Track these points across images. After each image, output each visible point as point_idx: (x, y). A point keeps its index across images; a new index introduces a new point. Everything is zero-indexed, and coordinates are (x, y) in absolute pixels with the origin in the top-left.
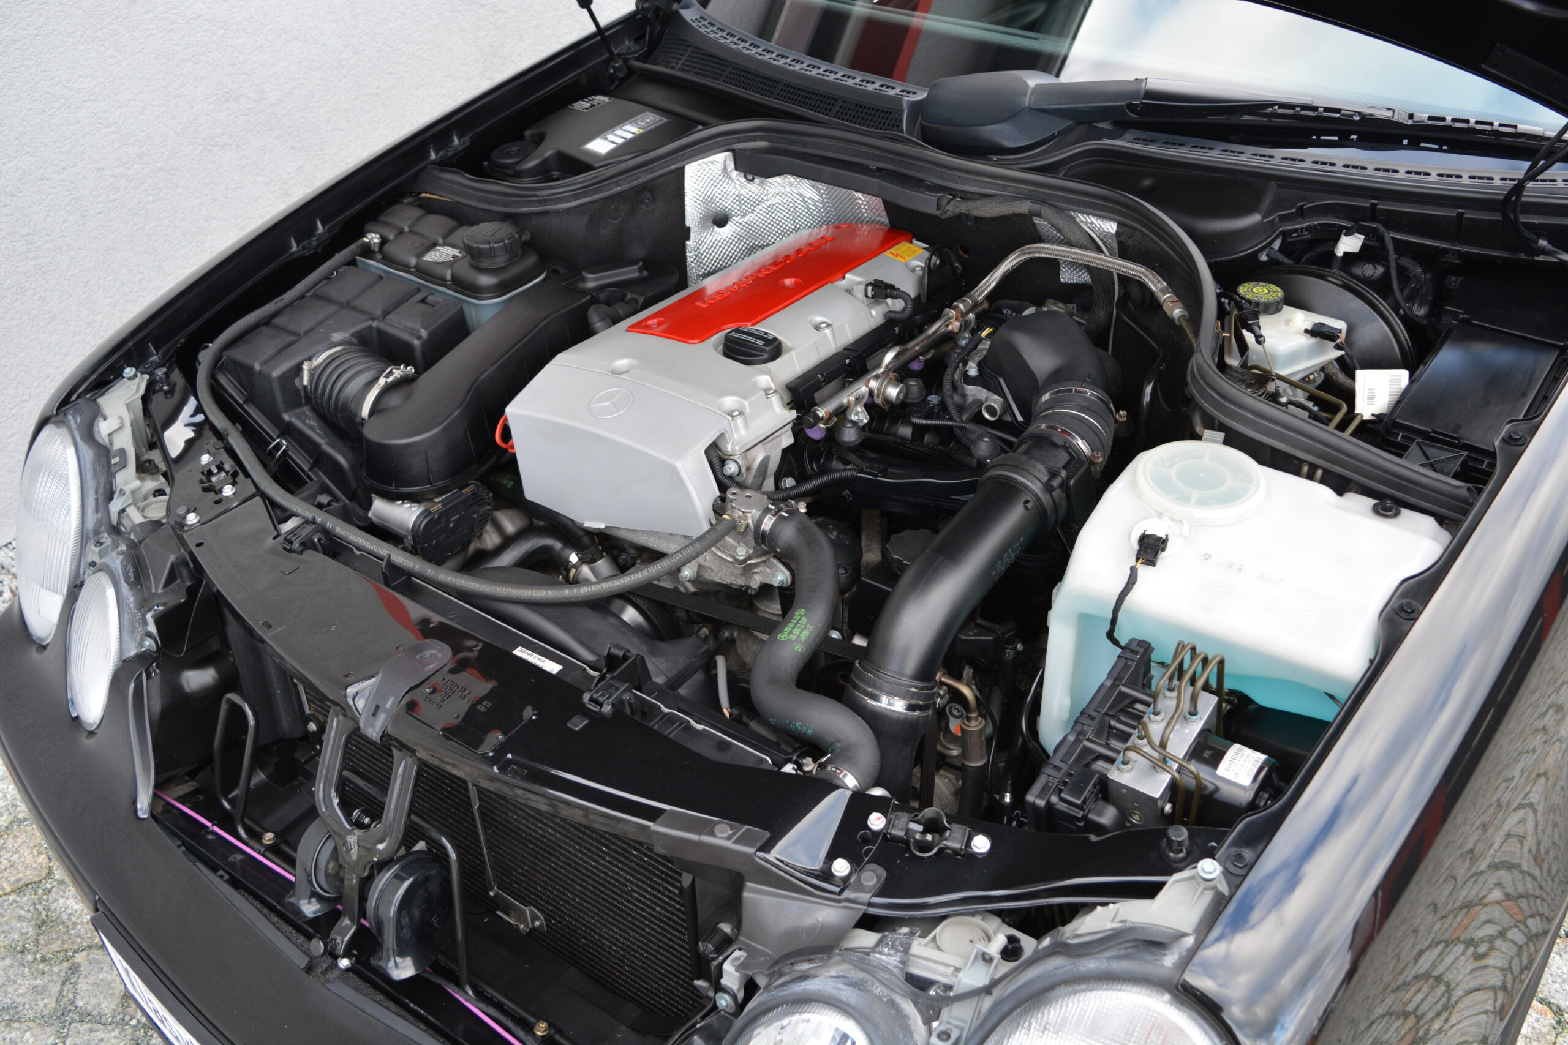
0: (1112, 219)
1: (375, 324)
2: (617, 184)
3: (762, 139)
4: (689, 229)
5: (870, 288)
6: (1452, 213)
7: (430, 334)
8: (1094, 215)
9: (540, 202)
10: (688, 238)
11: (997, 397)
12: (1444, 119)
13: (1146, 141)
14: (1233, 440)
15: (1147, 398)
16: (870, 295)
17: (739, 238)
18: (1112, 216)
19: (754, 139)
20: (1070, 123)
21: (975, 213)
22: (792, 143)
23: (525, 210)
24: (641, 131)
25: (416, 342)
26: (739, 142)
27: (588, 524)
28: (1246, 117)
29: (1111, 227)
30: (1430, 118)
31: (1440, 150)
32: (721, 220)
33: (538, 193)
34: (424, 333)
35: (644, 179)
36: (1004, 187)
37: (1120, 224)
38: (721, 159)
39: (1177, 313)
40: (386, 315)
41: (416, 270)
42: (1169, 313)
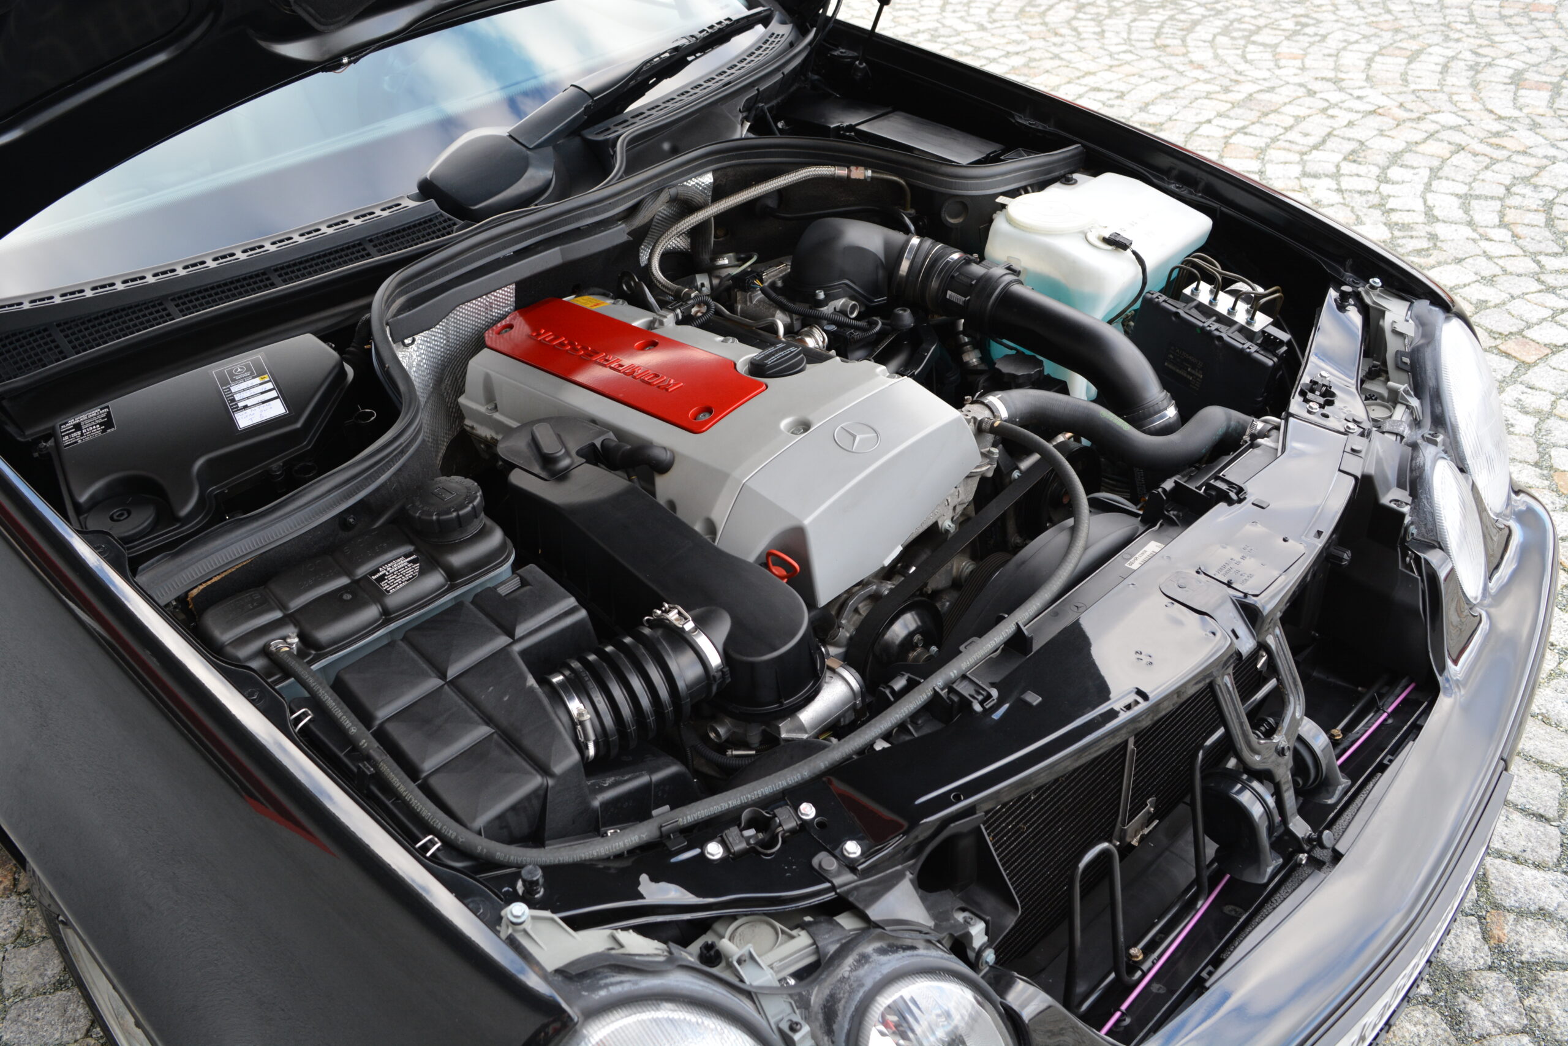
0: (707, 172)
1: (521, 647)
3: (400, 295)
5: (678, 311)
8: (695, 177)
16: (679, 315)
18: (705, 169)
19: (395, 300)
21: (642, 223)
22: (431, 279)
24: (267, 378)
25: (586, 614)
29: (709, 178)
34: (575, 602)
36: (642, 191)
37: (714, 171)
39: (869, 173)
40: (511, 634)
41: (387, 616)
42: (862, 177)
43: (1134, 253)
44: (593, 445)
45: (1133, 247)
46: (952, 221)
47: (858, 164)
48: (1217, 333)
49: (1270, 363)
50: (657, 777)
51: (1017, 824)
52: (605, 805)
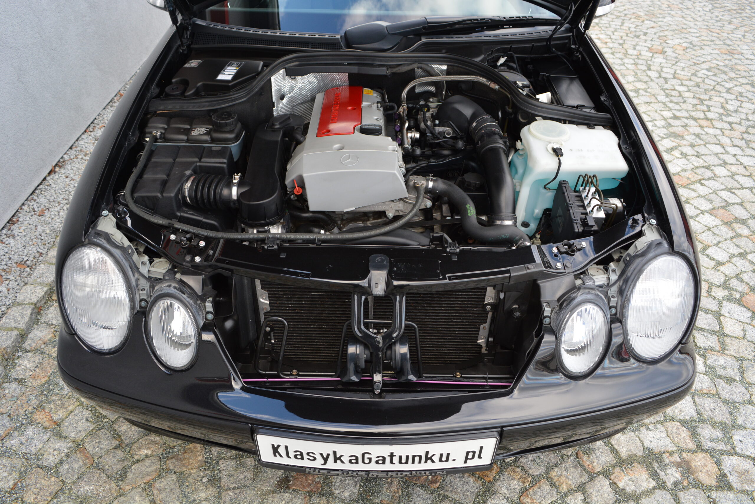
0: (445, 65)
1: (198, 164)
2: (256, 87)
3: (296, 61)
4: (274, 103)
5: (379, 104)
6: (531, 45)
7: (228, 161)
8: (438, 64)
9: (232, 101)
10: (274, 107)
11: (448, 128)
12: (513, 17)
13: (432, 38)
14: (545, 118)
15: (500, 116)
16: (379, 106)
17: (289, 102)
18: (444, 63)
19: (293, 62)
20: (401, 37)
21: (398, 71)
22: (310, 61)
23: (223, 106)
24: (238, 68)
25: (225, 166)
26: (288, 64)
27: (346, 210)
28: (457, 26)
29: (445, 67)
30: (510, 18)
31: (509, 28)
32: (282, 98)
33: (232, 97)
34: (225, 161)
35: (262, 83)
36: (406, 61)
37: (448, 66)
38: (282, 72)
39: (497, 87)
40: (200, 159)
41: (188, 141)
42: (494, 88)
43: (559, 159)
44: (294, 127)
45: (561, 158)
46: (521, 120)
47: (495, 82)
48: (570, 208)
49: (577, 230)
50: (204, 220)
51: (296, 307)
52: (181, 216)
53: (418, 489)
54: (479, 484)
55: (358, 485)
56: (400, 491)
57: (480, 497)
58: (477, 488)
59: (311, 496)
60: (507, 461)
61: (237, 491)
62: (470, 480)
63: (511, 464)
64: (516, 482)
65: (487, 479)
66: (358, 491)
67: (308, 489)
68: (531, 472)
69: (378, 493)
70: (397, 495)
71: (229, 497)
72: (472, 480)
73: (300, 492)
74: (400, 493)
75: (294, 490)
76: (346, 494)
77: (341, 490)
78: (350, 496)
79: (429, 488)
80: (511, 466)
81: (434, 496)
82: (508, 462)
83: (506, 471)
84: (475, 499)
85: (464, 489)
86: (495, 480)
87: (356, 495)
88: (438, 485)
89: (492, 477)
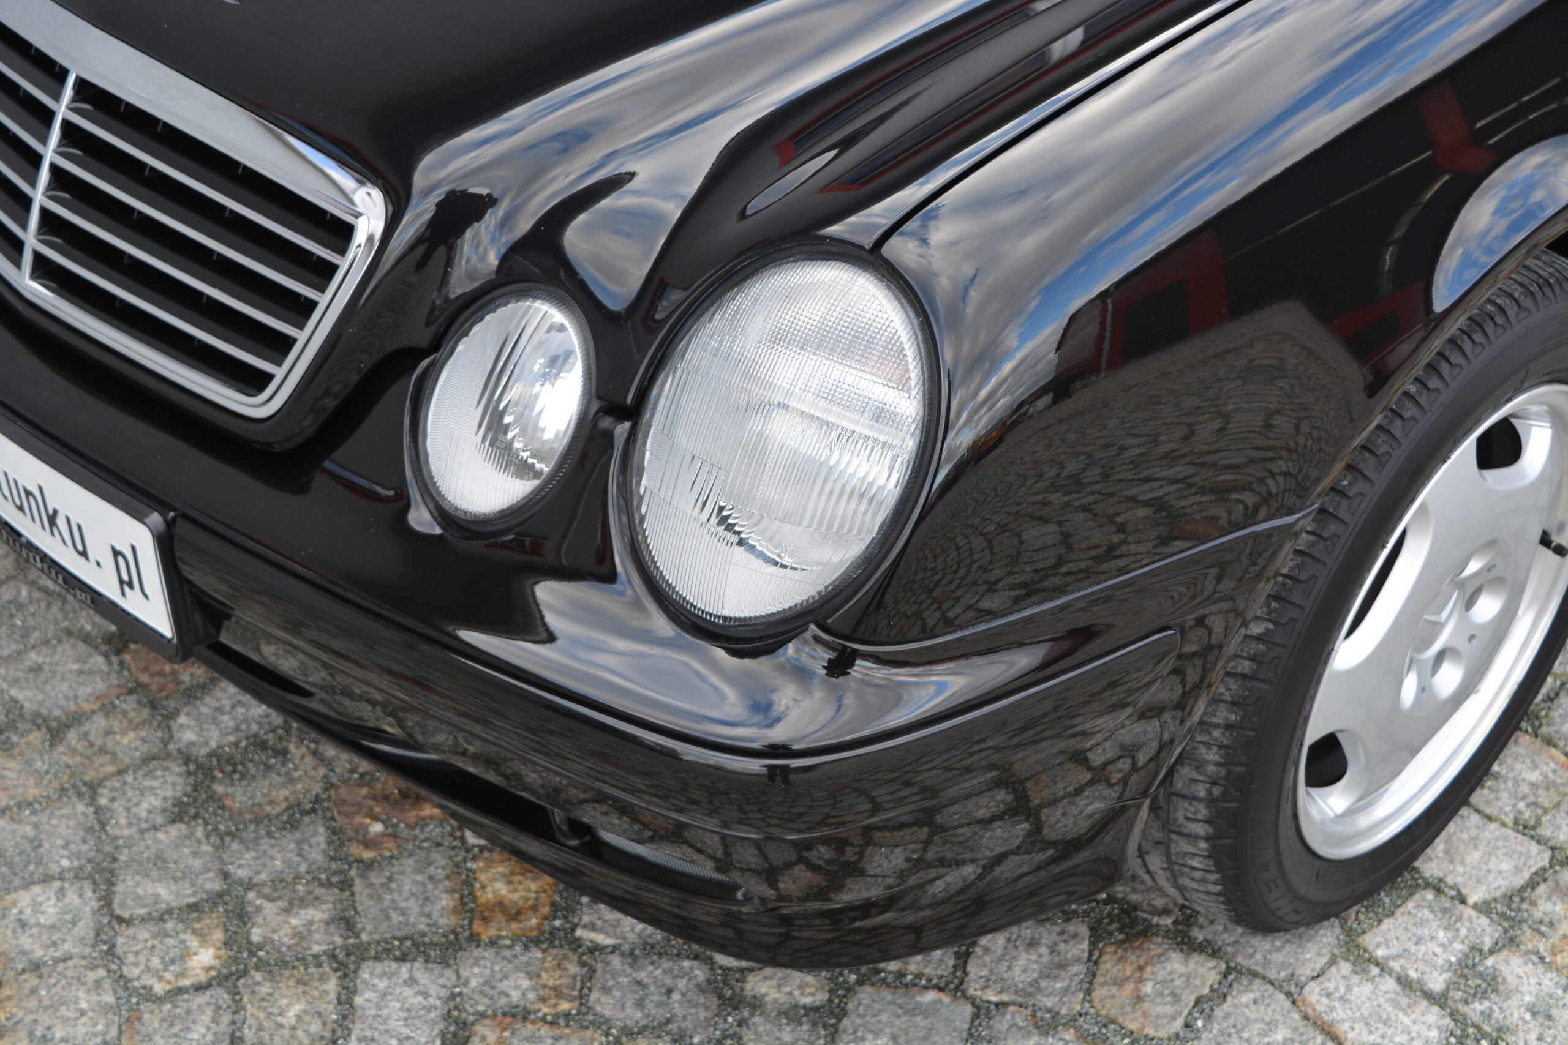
53: (321, 830)
54: (446, 922)
55: (232, 738)
56: (284, 805)
57: (408, 943)
58: (428, 925)
59: (131, 692)
60: (579, 933)
61: (37, 595)
62: (439, 899)
63: (580, 946)
64: (525, 983)
65: (478, 926)
66: (220, 747)
67: (145, 678)
68: (594, 995)
69: (243, 777)
70: (268, 808)
71: (14, 593)
72: (444, 903)
73: (126, 673)
74: (277, 810)
75: (122, 663)
76: (189, 736)
77: (193, 723)
78: (191, 744)
79: (342, 845)
80: (574, 950)
81: (326, 866)
82: (580, 939)
83: (544, 951)
84: (395, 938)
85: (403, 905)
86: (493, 943)
87: (203, 751)
88: (367, 855)
89: (492, 932)
